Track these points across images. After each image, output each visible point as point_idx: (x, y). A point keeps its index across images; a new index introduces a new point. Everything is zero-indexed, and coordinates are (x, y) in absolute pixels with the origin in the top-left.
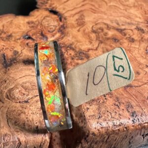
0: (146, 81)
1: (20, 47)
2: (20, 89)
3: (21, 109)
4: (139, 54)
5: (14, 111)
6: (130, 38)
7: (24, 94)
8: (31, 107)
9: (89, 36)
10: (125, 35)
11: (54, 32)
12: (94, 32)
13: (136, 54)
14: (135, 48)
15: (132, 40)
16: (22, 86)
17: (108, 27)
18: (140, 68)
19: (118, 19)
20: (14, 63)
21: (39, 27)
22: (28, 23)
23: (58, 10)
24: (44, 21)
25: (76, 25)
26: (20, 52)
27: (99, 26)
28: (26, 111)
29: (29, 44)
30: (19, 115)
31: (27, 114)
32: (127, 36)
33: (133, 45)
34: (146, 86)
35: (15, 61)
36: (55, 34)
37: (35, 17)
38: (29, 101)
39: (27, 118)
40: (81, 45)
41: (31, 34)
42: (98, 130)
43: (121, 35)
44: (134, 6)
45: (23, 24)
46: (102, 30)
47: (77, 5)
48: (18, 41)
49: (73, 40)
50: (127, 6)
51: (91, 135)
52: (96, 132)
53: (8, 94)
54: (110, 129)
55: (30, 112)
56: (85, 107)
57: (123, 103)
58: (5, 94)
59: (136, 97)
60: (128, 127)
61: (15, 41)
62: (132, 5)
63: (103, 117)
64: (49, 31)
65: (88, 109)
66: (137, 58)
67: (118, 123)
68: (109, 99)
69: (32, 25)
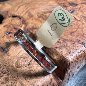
0: (77, 28)
1: (8, 39)
7: (25, 61)
8: (34, 66)
9: (39, 20)
11: (21, 25)
12: (40, 17)
17: (45, 13)
20: (10, 48)
21: (11, 26)
22: (4, 26)
24: (12, 22)
25: (29, 18)
27: (40, 14)
28: (32, 69)
29: (12, 36)
34: (78, 29)
36: (22, 26)
37: (6, 22)
38: (30, 63)
40: (38, 25)
41: (9, 31)
42: (73, 59)
45: (2, 28)
46: (43, 15)
48: (5, 37)
49: (33, 25)
53: (17, 65)
56: (60, 52)
57: (75, 41)
58: (15, 66)
59: (79, 36)
61: (3, 38)
63: (71, 52)
64: (18, 26)
67: (80, 51)
68: (68, 42)
69: (7, 26)
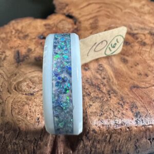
2: (28, 82)
3: (25, 100)
4: (149, 57)
5: (20, 101)
6: (141, 41)
10: (137, 39)
13: (146, 57)
14: (145, 51)
15: (144, 44)
16: (30, 80)
18: (149, 70)
19: (131, 24)
23: (74, 15)
26: (33, 50)
30: (23, 105)
31: (30, 105)
32: (139, 40)
33: (144, 49)
35: (27, 58)
39: (30, 109)
43: (132, 38)
44: (149, 13)
47: (93, 11)
50: (142, 12)
51: (92, 132)
52: (97, 129)
54: (112, 127)
55: (34, 104)
60: (131, 127)
62: (146, 12)
65: (91, 105)
66: (147, 61)
